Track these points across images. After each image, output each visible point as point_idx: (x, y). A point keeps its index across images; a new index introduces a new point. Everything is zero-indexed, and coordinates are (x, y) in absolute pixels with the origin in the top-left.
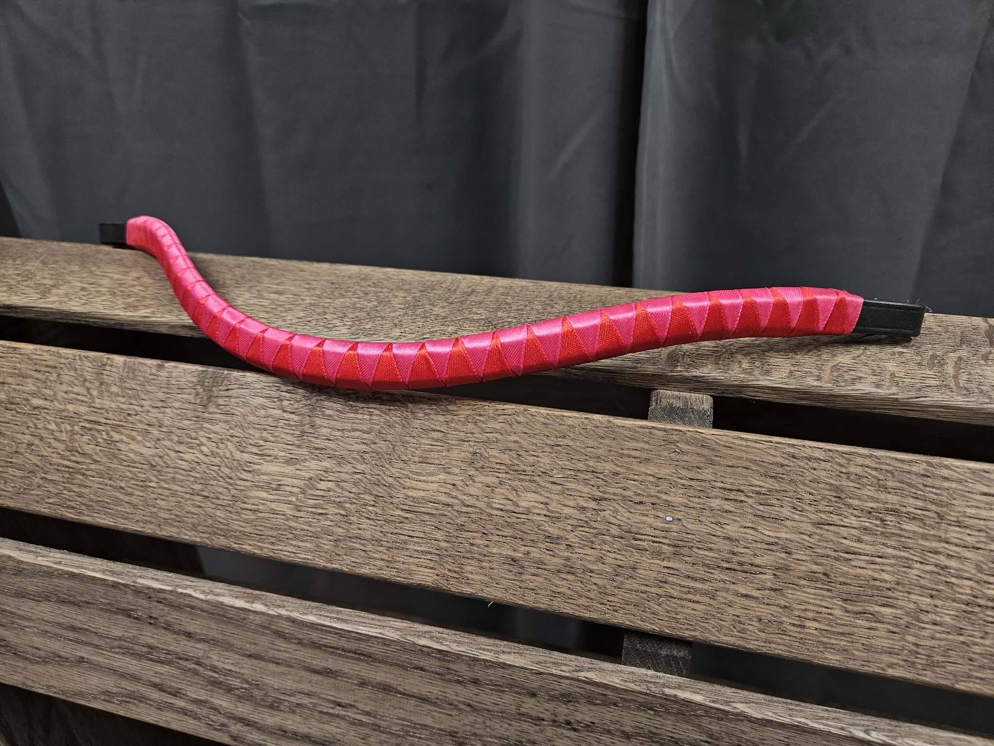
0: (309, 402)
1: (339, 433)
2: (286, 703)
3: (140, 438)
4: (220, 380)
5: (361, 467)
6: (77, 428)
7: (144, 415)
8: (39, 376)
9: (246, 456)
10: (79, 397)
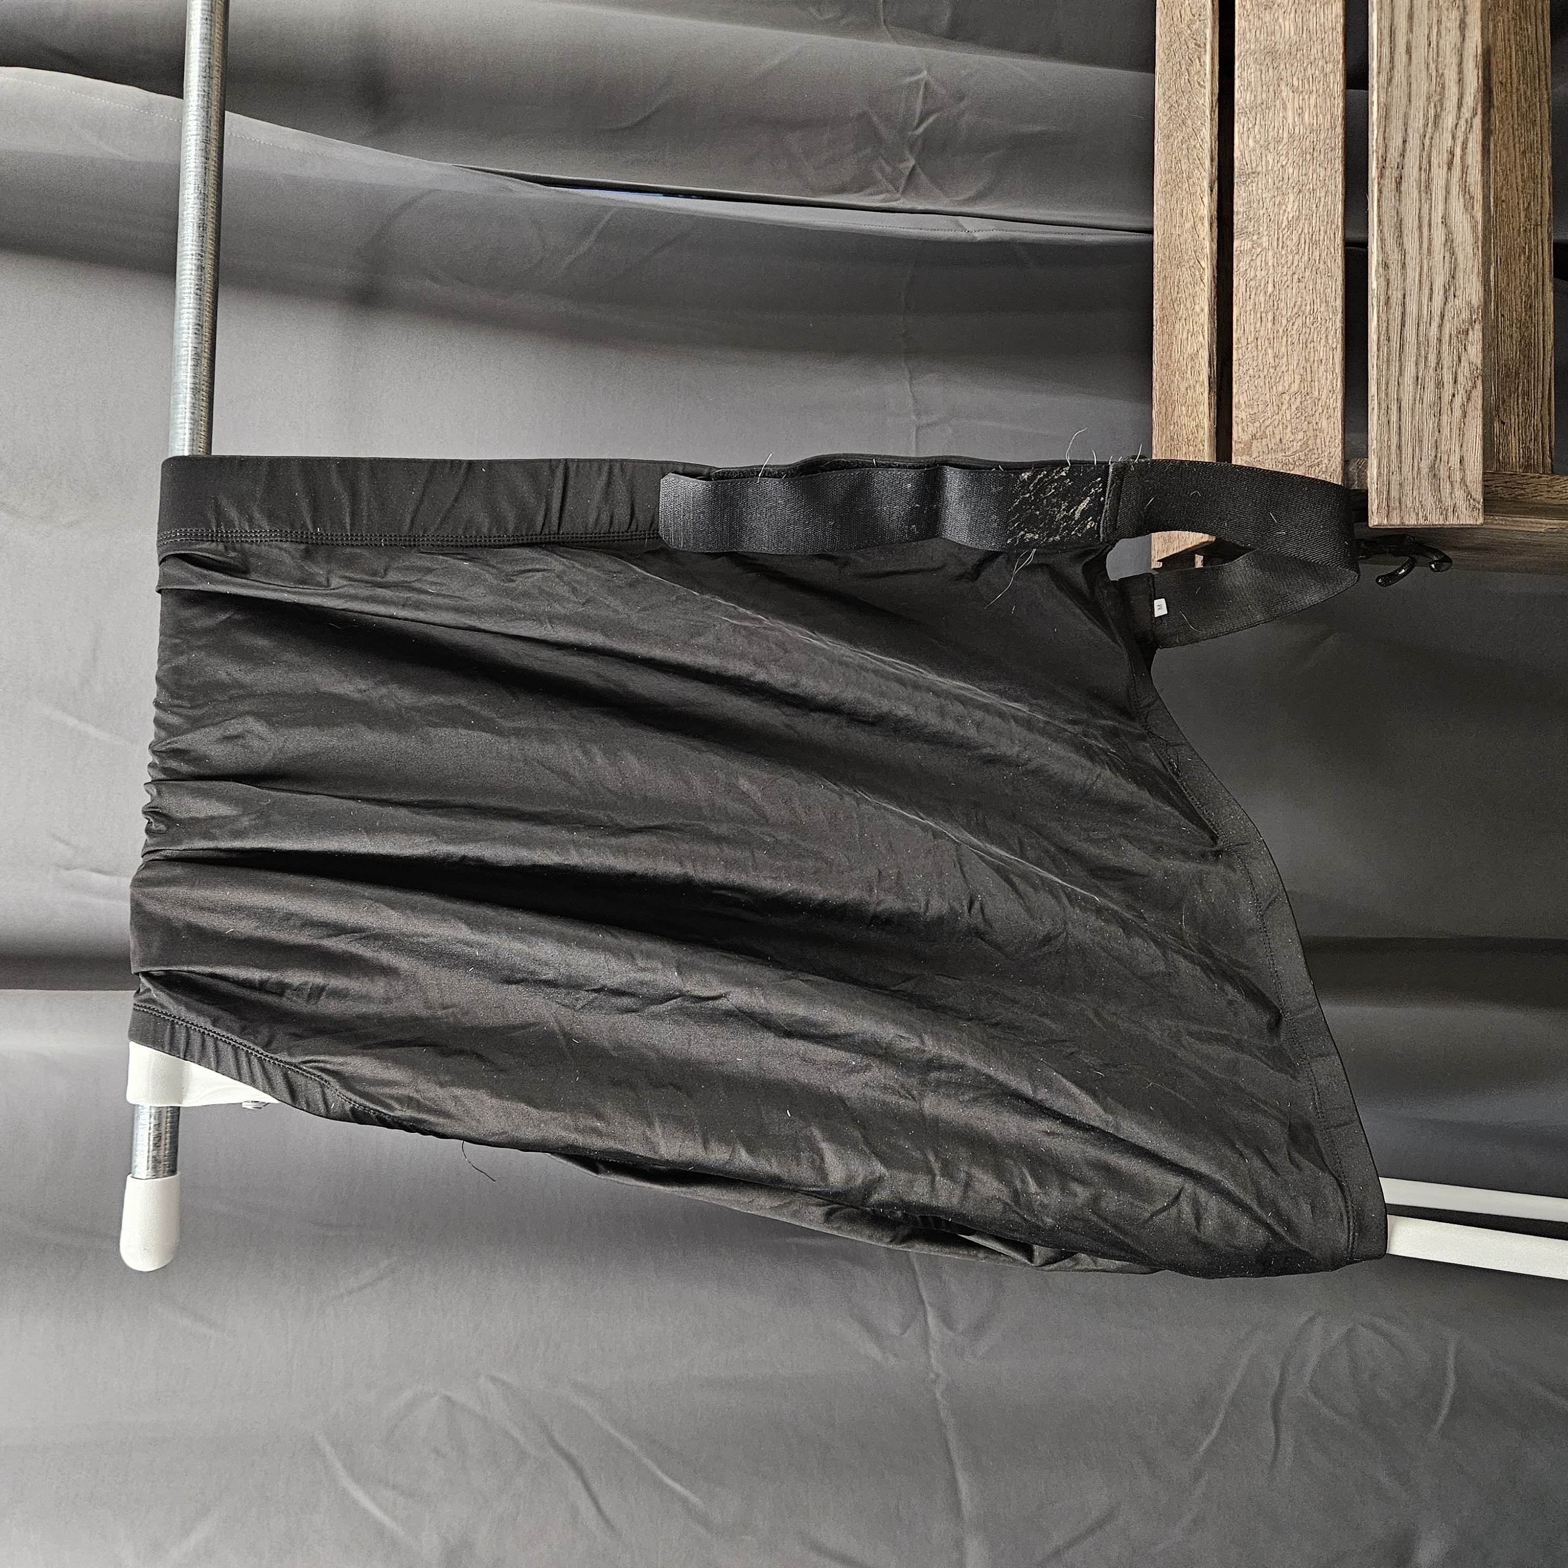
0: (1248, 112)
1: (1264, 87)
2: (1438, 79)
3: (1284, 207)
4: (1241, 171)
5: (1282, 66)
6: (1283, 253)
7: (1269, 210)
8: (1253, 294)
9: (1285, 135)
10: (1263, 259)
